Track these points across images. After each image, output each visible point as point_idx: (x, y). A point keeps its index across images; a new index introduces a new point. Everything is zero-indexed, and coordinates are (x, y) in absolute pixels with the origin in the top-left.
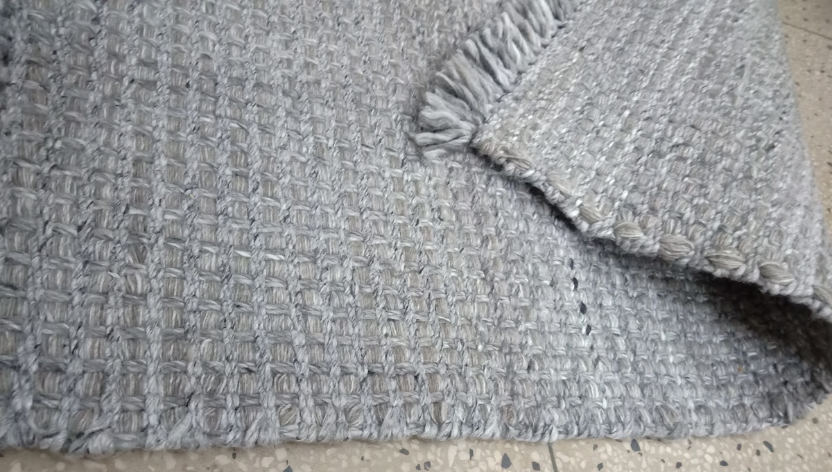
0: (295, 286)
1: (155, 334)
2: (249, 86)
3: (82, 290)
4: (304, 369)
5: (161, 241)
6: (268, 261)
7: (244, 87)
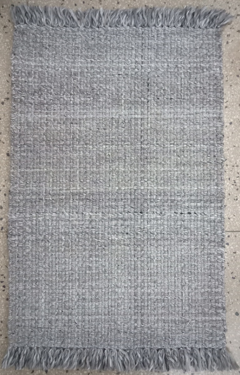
0: (190, 290)
1: (204, 318)
2: (136, 298)
3: (195, 331)
4: (209, 290)
5: (183, 318)
6: (185, 296)
7: (137, 299)
